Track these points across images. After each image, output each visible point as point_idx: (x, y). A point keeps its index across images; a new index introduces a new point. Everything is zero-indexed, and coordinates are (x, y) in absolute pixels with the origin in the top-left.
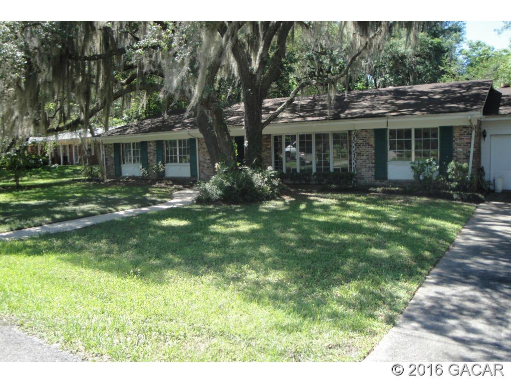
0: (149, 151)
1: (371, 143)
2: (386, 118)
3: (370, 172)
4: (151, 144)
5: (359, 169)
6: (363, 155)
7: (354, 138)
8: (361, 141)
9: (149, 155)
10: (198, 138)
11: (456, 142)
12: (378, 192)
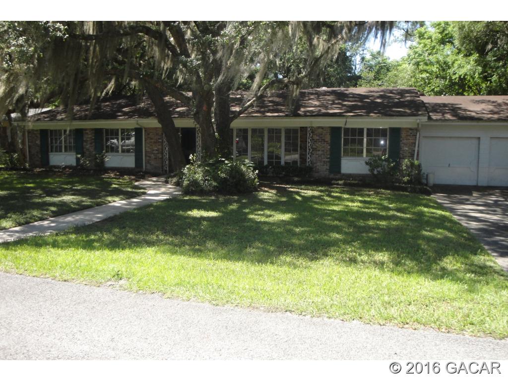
0: (85, 139)
1: (326, 140)
2: (345, 117)
3: (325, 167)
4: (88, 132)
5: (315, 163)
6: (319, 151)
7: (310, 134)
8: (317, 138)
9: (85, 144)
10: (145, 128)
11: (403, 142)
12: (340, 185)
